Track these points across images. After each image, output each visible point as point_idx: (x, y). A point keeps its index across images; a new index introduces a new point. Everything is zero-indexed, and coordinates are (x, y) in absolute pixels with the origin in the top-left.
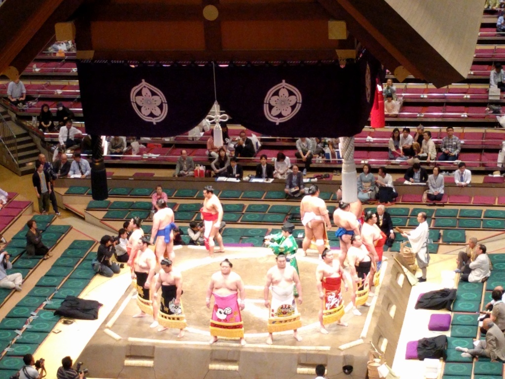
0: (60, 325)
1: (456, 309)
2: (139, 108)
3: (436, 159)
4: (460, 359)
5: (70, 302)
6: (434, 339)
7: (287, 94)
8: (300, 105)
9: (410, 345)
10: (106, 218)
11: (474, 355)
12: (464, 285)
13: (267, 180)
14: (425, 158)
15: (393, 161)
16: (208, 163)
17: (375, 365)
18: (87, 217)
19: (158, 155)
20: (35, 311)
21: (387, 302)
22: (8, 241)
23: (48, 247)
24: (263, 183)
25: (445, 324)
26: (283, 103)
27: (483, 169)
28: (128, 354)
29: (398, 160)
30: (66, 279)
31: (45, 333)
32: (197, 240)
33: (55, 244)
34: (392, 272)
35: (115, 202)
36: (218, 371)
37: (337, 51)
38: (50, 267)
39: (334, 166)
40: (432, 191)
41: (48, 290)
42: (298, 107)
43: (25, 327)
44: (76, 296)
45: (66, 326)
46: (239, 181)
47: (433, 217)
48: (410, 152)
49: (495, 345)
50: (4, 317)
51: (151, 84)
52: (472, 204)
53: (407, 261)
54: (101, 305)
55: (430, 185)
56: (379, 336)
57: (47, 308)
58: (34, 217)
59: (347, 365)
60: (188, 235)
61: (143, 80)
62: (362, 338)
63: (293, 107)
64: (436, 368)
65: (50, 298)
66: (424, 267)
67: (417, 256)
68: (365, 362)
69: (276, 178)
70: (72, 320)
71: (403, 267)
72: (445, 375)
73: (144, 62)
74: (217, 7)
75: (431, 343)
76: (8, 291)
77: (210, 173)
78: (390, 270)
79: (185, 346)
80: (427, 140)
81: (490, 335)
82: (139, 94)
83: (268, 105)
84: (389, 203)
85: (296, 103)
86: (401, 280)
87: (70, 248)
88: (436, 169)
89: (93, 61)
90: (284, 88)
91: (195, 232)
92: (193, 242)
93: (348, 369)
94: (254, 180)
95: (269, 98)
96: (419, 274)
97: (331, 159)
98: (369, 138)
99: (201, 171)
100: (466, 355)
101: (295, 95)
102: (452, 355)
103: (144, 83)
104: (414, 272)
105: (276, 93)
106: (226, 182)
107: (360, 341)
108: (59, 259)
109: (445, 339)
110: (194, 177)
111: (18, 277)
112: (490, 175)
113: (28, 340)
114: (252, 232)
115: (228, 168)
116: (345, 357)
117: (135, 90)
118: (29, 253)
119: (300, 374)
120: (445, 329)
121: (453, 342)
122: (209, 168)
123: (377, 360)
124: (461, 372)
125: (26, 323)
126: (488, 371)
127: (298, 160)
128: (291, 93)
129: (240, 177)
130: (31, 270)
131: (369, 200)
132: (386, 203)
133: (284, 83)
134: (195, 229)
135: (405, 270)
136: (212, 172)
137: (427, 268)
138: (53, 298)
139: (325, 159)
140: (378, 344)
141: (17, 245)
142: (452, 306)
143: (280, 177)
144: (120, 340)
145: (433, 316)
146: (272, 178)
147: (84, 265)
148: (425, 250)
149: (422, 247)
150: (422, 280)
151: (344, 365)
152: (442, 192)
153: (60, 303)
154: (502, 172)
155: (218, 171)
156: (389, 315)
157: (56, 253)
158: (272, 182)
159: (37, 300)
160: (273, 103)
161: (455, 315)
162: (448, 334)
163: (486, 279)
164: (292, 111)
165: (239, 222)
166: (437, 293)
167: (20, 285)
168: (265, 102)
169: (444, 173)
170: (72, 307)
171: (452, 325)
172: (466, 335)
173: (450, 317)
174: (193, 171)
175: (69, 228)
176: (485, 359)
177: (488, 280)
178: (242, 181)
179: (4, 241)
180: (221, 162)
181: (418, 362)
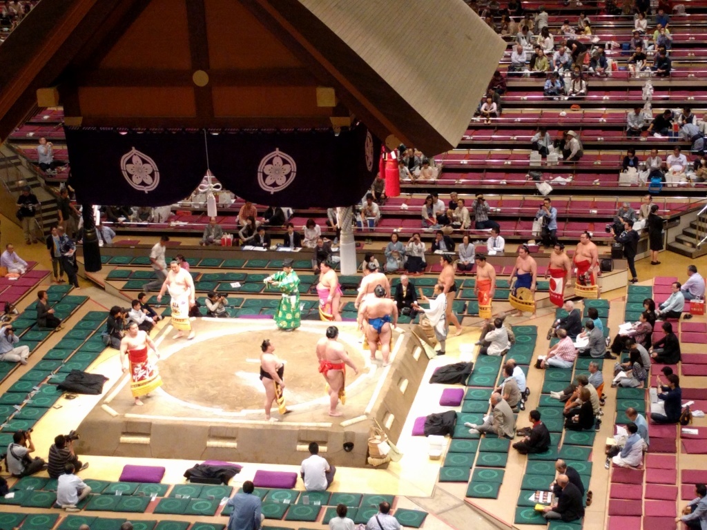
0: (62, 401)
1: (472, 383)
2: (130, 176)
3: (470, 227)
4: (467, 435)
5: (75, 376)
6: (442, 415)
7: (281, 162)
8: (295, 174)
9: (418, 420)
10: (125, 289)
11: (482, 432)
12: (483, 359)
13: (295, 249)
14: (459, 227)
15: (425, 229)
16: (235, 232)
17: (376, 442)
18: (107, 287)
19: (186, 223)
20: (37, 386)
21: (398, 377)
22: (20, 312)
23: (61, 320)
24: (290, 252)
25: (456, 399)
26: (277, 172)
27: (518, 237)
28: (125, 431)
29: (431, 229)
30: (75, 351)
31: (44, 408)
32: (215, 312)
33: (68, 315)
34: (407, 346)
35: (137, 272)
36: (216, 448)
37: (331, 118)
38: (60, 339)
39: (366, 235)
40: (462, 261)
41: (54, 364)
42: (293, 176)
43: (25, 402)
44: (82, 370)
45: (68, 401)
46: (265, 250)
47: (461, 287)
48: (443, 220)
49: (502, 421)
50: (5, 392)
51: (141, 152)
52: (502, 274)
53: (426, 335)
54: (107, 379)
55: (460, 254)
56: (384, 412)
57: (50, 383)
58: (52, 286)
59: (348, 441)
60: (206, 305)
61: (133, 148)
62: (367, 414)
63: (288, 176)
64: (441, 445)
65: (55, 372)
66: (443, 341)
67: (435, 328)
68: (366, 438)
69: (305, 247)
70: (74, 395)
71: (421, 340)
72: (451, 452)
73: (134, 129)
74: (207, 73)
75: (438, 419)
76: (14, 364)
77: (238, 242)
78: (406, 344)
79: (183, 423)
80: (461, 208)
81: (498, 410)
82: (130, 161)
83: (262, 174)
84: (418, 273)
85: (291, 172)
86: (417, 353)
87: (83, 320)
88: (466, 237)
89: (81, 128)
90: (277, 156)
91: (213, 303)
92: (210, 314)
93: (349, 446)
94: (282, 249)
95: (263, 167)
96: (438, 347)
97: (363, 227)
98: (404, 206)
99: (229, 240)
100: (473, 432)
101: (289, 164)
102: (459, 431)
103: (134, 150)
104: (433, 345)
105: (270, 162)
106: (252, 251)
107: (363, 418)
108: (70, 331)
109: (455, 415)
110: (221, 245)
111: (25, 350)
112: (525, 244)
113: (27, 416)
114: (273, 303)
115: (255, 236)
116: (346, 434)
117: (125, 158)
118: (41, 326)
119: (299, 451)
120: (458, 404)
121: (463, 418)
122: (236, 236)
123: (379, 437)
124: (466, 449)
125: (27, 398)
126: (494, 448)
127: (329, 229)
128: (285, 162)
129: (268, 246)
130: (40, 343)
131: (397, 270)
132: (415, 273)
133: (277, 151)
134: (213, 299)
135: (423, 342)
136: (240, 241)
137: (446, 341)
138: (58, 372)
139: (357, 227)
140: (383, 420)
141: (29, 317)
142: (466, 381)
143: (309, 245)
144: (117, 416)
145: (446, 391)
146: (300, 246)
147: (96, 337)
148: (443, 322)
149: (441, 320)
150: (441, 353)
151: (346, 442)
152: (473, 262)
153: (65, 377)
154: (537, 241)
155: (245, 239)
156: (399, 390)
157: (68, 326)
158: (300, 251)
159: (42, 374)
160: (267, 172)
161: (469, 391)
162: (458, 410)
163: (506, 352)
164: (287, 181)
165: (262, 292)
166: (453, 366)
167: (26, 359)
168: (259, 170)
169: (478, 242)
170: (75, 381)
171: (465, 400)
172: (477, 410)
173: (462, 391)
174: (220, 239)
175: (86, 299)
176: (491, 436)
177: (508, 353)
178: (269, 251)
179: (17, 312)
180: (250, 231)
181: (424, 438)
